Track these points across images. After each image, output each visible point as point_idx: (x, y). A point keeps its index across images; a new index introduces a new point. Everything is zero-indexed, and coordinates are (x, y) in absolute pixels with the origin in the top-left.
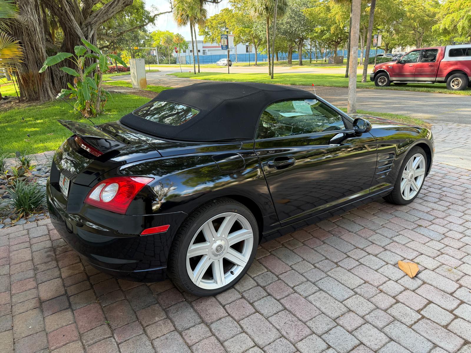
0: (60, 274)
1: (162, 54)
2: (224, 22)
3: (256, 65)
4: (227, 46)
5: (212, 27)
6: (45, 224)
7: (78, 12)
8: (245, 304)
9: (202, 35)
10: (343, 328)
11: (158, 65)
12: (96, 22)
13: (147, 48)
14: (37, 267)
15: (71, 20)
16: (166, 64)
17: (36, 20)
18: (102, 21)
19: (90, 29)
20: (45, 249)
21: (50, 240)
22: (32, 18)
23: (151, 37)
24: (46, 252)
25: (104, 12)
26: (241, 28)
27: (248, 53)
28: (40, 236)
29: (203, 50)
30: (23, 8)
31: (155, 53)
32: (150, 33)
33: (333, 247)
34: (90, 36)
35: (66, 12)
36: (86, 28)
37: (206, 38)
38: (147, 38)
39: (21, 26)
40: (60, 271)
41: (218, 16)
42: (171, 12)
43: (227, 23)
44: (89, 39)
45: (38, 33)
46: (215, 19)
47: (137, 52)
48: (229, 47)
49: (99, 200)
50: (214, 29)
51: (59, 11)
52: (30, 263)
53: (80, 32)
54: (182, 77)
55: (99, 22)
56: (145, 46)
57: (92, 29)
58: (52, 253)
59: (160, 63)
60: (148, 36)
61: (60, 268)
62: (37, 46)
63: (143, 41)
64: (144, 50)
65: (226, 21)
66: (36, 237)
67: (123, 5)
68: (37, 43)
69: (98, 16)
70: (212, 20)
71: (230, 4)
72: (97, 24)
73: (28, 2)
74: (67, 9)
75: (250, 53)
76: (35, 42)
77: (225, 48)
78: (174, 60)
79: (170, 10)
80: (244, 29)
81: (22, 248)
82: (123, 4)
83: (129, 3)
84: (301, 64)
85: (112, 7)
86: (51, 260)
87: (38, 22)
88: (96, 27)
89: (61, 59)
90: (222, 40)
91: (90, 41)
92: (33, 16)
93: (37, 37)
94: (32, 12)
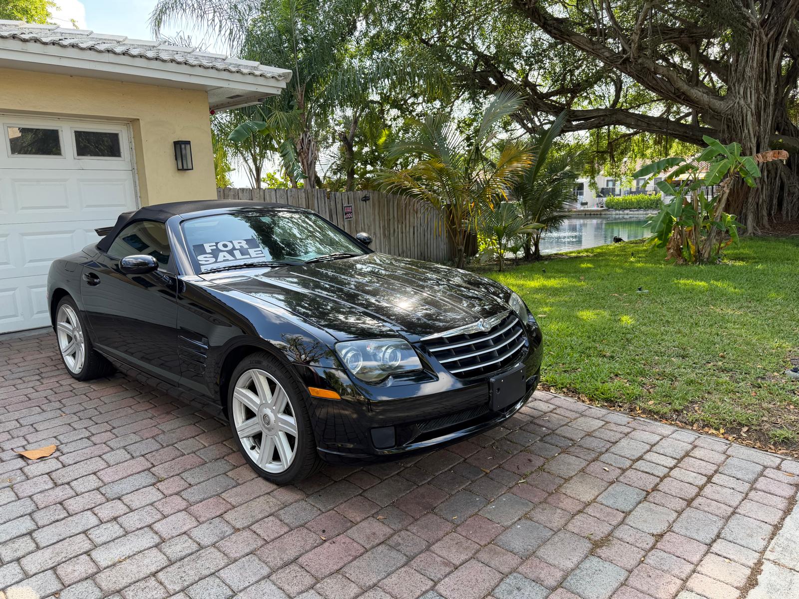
17: (748, 105)
22: (742, 102)
30: (733, 89)
45: (747, 125)
92: (745, 97)
93: (746, 131)
94: (745, 93)
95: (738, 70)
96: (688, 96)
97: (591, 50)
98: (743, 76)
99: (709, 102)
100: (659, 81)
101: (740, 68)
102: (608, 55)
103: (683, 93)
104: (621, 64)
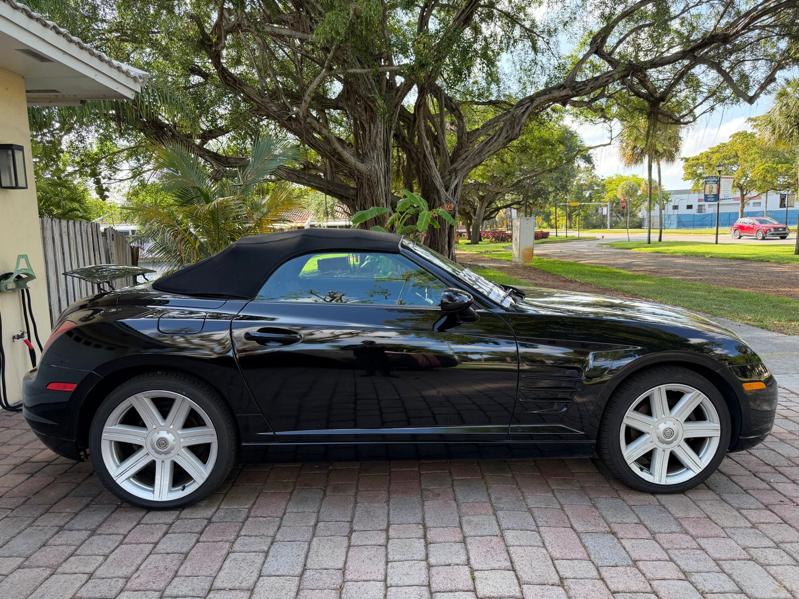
1: (619, 213)
2: (736, 156)
4: (717, 197)
5: (710, 165)
7: (443, 155)
9: (688, 179)
11: (608, 230)
12: (464, 166)
13: (594, 203)
15: (430, 167)
16: (623, 228)
17: (381, 169)
18: (471, 165)
19: (453, 177)
22: (376, 166)
23: (604, 186)
25: (477, 152)
26: (770, 164)
27: (785, 209)
29: (699, 205)
30: (369, 154)
31: (605, 211)
32: (602, 180)
34: (453, 187)
35: (425, 156)
36: (450, 176)
37: (696, 184)
38: (596, 188)
39: (362, 177)
41: (724, 145)
42: (610, 144)
43: (741, 157)
44: (450, 191)
45: (381, 185)
46: (717, 152)
47: (576, 210)
48: (721, 196)
50: (714, 168)
51: (417, 155)
53: (440, 182)
54: (621, 248)
55: (467, 167)
56: (591, 201)
57: (456, 177)
59: (611, 227)
60: (598, 186)
62: (378, 201)
63: (588, 192)
64: (589, 206)
65: (739, 153)
67: (504, 141)
68: (379, 197)
69: (467, 159)
70: (713, 153)
71: (750, 124)
72: (465, 169)
73: (376, 147)
74: (426, 152)
75: (789, 209)
76: (377, 196)
77: (713, 200)
78: (638, 223)
79: (608, 141)
80: (774, 166)
82: (506, 138)
83: (513, 137)
85: (489, 145)
87: (383, 171)
88: (462, 173)
89: (372, 215)
90: (708, 186)
91: (451, 194)
92: (378, 163)
93: (380, 189)
94: (378, 158)
95: (372, 141)
96: (341, 156)
97: (260, 102)
98: (375, 145)
99: (355, 163)
100: (317, 140)
101: (373, 139)
102: (275, 110)
103: (338, 153)
104: (287, 120)
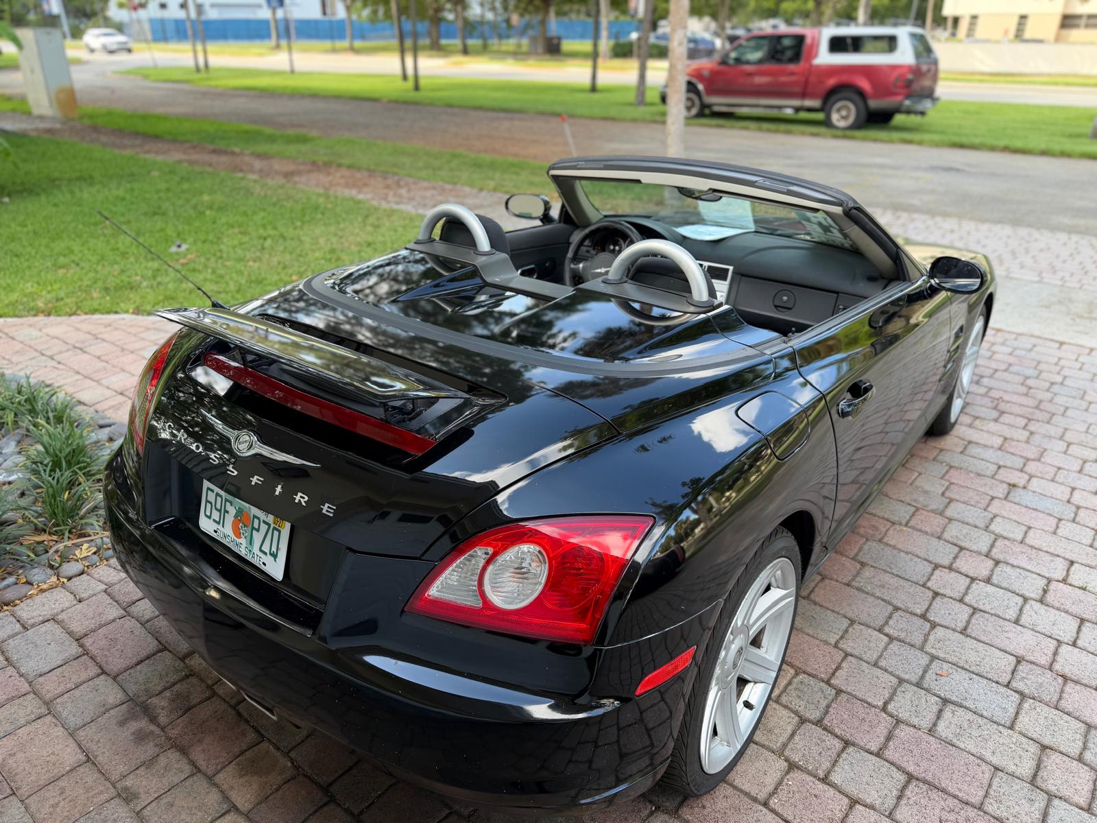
0: (226, 798)
3: (353, 50)
6: (48, 617)
8: (811, 784)
10: (1065, 801)
14: (126, 789)
20: (108, 710)
21: (104, 672)
24: (122, 723)
28: (59, 663)
33: (888, 572)
40: (216, 785)
49: (479, 604)
52: (89, 775)
58: (143, 723)
61: (210, 773)
66: (46, 669)
81: (23, 721)
84: (465, 51)
86: (157, 749)
